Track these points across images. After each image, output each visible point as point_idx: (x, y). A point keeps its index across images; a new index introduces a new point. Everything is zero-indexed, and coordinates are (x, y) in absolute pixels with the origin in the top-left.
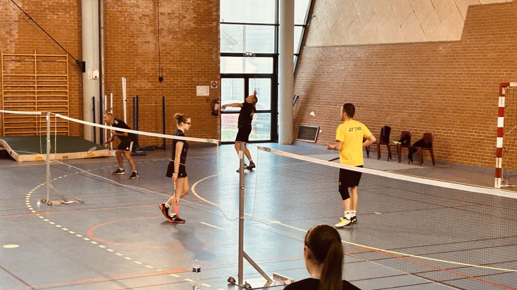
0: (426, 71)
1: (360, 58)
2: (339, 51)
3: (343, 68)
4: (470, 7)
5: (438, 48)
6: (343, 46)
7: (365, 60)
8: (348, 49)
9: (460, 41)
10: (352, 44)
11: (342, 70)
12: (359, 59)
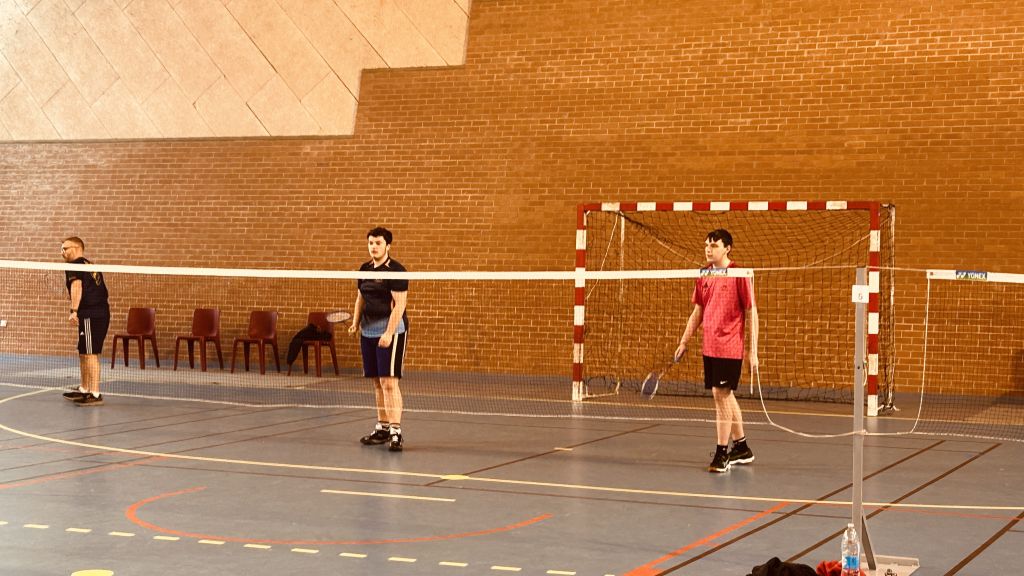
0: (278, 193)
1: (94, 166)
2: (30, 152)
3: (48, 188)
4: (365, 72)
5: (301, 149)
6: (40, 142)
7: (108, 172)
8: (55, 148)
9: (353, 137)
10: (65, 138)
11: (49, 193)
12: (91, 169)
